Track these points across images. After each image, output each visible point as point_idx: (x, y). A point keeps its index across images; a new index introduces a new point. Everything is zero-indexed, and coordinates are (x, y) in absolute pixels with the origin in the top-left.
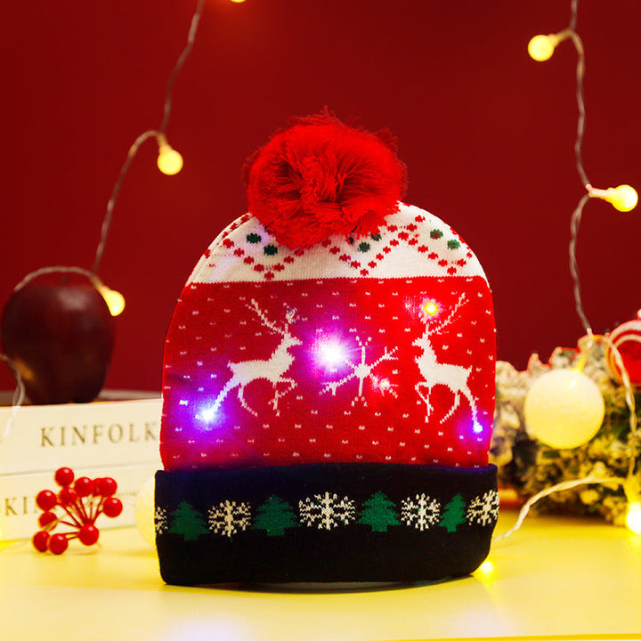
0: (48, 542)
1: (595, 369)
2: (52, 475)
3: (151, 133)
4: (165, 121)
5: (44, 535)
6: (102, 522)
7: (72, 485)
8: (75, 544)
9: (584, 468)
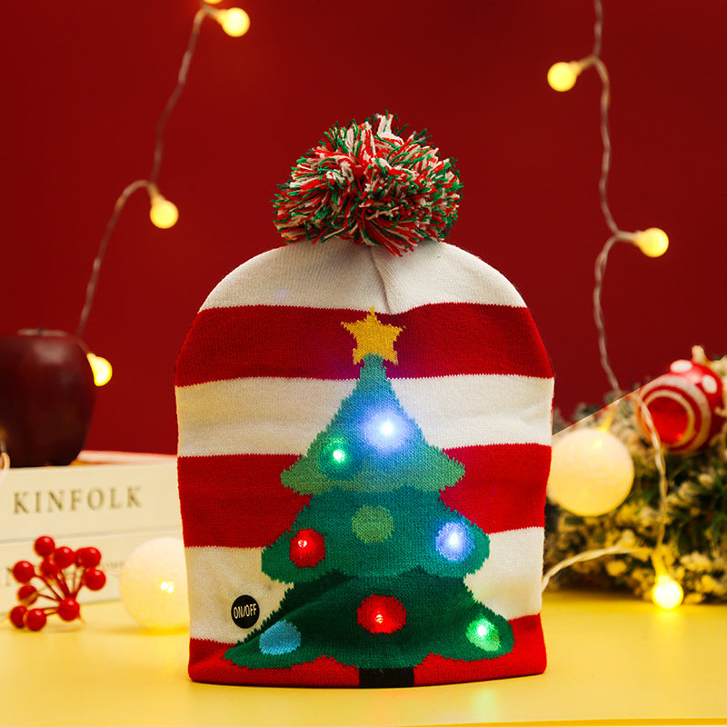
0: (25, 618)
1: (624, 428)
2: (31, 544)
3: (141, 183)
4: (156, 171)
5: (22, 609)
6: (85, 595)
7: (52, 556)
8: (54, 619)
9: (610, 537)
